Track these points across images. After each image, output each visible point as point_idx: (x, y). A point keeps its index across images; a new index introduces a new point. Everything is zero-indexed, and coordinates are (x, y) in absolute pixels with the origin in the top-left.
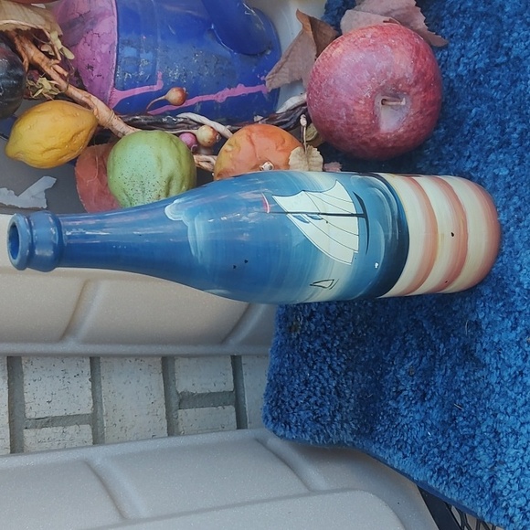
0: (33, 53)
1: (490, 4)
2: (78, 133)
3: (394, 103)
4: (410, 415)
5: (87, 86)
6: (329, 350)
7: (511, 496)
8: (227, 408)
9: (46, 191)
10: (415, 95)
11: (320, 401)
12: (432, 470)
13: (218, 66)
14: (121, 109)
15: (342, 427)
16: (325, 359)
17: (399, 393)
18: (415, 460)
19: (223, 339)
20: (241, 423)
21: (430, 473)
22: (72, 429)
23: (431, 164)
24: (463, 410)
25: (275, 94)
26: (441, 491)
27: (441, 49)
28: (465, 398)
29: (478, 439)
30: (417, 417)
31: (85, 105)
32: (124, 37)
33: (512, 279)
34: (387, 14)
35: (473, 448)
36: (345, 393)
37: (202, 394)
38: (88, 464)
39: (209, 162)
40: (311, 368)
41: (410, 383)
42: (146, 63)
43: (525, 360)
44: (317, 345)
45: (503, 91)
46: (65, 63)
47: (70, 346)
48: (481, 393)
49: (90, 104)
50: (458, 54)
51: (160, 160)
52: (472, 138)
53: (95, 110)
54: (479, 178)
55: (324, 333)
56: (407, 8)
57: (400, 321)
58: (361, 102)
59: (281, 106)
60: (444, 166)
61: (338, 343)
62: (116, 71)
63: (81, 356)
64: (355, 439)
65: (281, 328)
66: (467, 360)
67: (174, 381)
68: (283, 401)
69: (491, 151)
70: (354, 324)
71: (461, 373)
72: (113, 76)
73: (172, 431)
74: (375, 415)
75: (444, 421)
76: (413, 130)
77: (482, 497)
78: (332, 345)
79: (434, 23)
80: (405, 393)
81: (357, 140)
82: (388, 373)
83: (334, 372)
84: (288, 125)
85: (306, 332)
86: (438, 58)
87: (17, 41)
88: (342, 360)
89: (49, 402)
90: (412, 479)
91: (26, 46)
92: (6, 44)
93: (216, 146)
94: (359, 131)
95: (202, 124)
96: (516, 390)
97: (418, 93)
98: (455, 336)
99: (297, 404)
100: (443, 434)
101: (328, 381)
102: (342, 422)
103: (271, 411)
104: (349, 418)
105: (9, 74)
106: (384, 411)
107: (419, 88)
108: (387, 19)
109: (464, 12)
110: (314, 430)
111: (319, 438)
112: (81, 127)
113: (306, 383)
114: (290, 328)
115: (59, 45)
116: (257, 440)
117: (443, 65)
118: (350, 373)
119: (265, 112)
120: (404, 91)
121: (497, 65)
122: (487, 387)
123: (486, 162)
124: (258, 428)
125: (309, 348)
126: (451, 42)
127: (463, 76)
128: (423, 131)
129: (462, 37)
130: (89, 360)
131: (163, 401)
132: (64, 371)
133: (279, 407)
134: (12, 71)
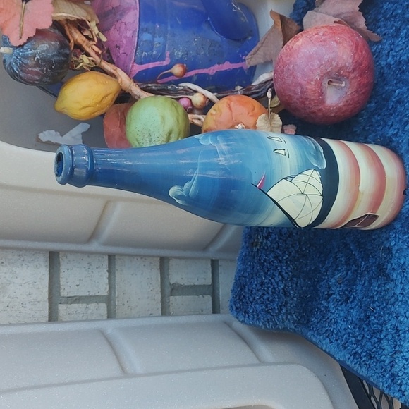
0: (77, 37)
2: (107, 96)
3: (337, 84)
4: (337, 313)
5: (115, 60)
6: (280, 262)
7: (404, 376)
8: (206, 297)
9: (83, 133)
10: (352, 79)
11: (271, 298)
12: (350, 353)
13: (211, 48)
14: (139, 79)
15: (286, 317)
16: (277, 267)
17: (330, 295)
18: (338, 345)
19: (205, 248)
20: (215, 309)
21: (348, 356)
22: (92, 306)
23: (364, 129)
24: (375, 311)
25: (253, 69)
26: (355, 369)
27: (376, 43)
28: (377, 303)
29: (384, 334)
31: (112, 75)
32: (143, 24)
34: (337, 16)
35: (380, 340)
36: (290, 293)
37: (188, 286)
38: (102, 333)
39: (199, 119)
40: (266, 274)
41: (338, 289)
42: (158, 45)
44: (271, 257)
46: (100, 44)
47: (95, 246)
48: (389, 300)
49: (116, 74)
50: (389, 48)
51: (163, 118)
52: (395, 112)
53: (120, 79)
54: (398, 142)
55: (278, 248)
56: (352, 12)
57: (334, 243)
58: (312, 83)
59: (256, 79)
60: (373, 131)
61: (287, 256)
62: (136, 50)
63: (103, 254)
64: (296, 327)
65: (246, 243)
66: (380, 275)
67: (168, 275)
68: (244, 296)
70: (299, 244)
71: (375, 284)
72: (134, 54)
73: (165, 311)
74: (311, 311)
75: (360, 319)
76: (350, 104)
77: (384, 376)
78: (283, 258)
79: (372, 24)
80: (334, 296)
81: (308, 110)
82: (322, 281)
83: (283, 277)
84: (260, 94)
85: (264, 247)
86: (373, 50)
87: (66, 28)
88: (289, 269)
89: (77, 286)
90: (335, 359)
92: (59, 30)
93: (206, 108)
94: (310, 104)
95: (196, 92)
97: (355, 77)
98: (373, 257)
99: (254, 299)
100: (360, 327)
101: (278, 284)
102: (286, 314)
103: (235, 303)
104: (292, 311)
105: (59, 53)
106: (318, 308)
107: (356, 74)
108: (337, 20)
110: (266, 319)
111: (269, 324)
112: (109, 92)
113: (262, 284)
114: (252, 243)
115: (96, 30)
116: (225, 323)
117: (376, 56)
118: (295, 279)
119: (244, 82)
120: (344, 76)
122: (393, 296)
123: (403, 130)
124: (226, 315)
125: (265, 259)
126: (384, 39)
127: (390, 65)
128: (358, 105)
129: (392, 35)
130: (107, 257)
131: (159, 289)
132: (90, 264)
133: (241, 300)
134: (62, 51)
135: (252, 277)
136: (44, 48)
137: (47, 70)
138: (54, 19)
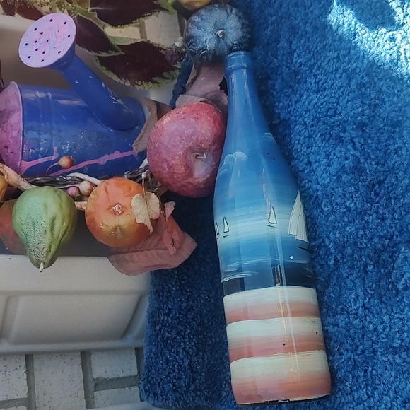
5: (4, 159)
6: (183, 337)
8: (133, 388)
10: (214, 151)
11: (177, 376)
13: (99, 139)
14: (28, 174)
15: (196, 394)
16: (180, 344)
19: (122, 336)
32: (27, 124)
36: (197, 369)
37: (113, 379)
40: (170, 351)
42: (45, 141)
44: (173, 333)
49: (3, 171)
51: (46, 206)
53: (6, 176)
55: (179, 324)
58: (176, 158)
61: (189, 331)
62: (23, 148)
63: (18, 354)
64: (208, 404)
65: (149, 323)
67: (91, 370)
68: (152, 378)
70: (201, 317)
72: (21, 152)
74: (220, 384)
78: (185, 333)
83: (187, 352)
85: (166, 325)
94: (178, 177)
95: (83, 180)
97: (216, 149)
99: (162, 380)
101: (183, 360)
102: (195, 391)
103: (144, 386)
104: (202, 387)
106: (226, 381)
107: (217, 146)
108: (202, 99)
110: (175, 399)
111: (179, 404)
113: (167, 362)
118: (201, 354)
120: (205, 149)
125: (168, 336)
130: (24, 357)
131: (82, 385)
132: (6, 367)
133: (149, 382)
135: (158, 357)
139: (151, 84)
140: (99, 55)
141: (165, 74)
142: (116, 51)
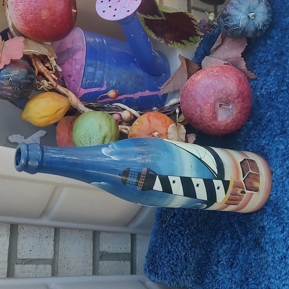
0: (41, 67)
1: (280, 59)
2: (60, 110)
3: (226, 107)
4: (224, 275)
5: (67, 85)
6: (183, 235)
8: (126, 262)
9: (41, 138)
10: (237, 103)
11: (175, 263)
13: (136, 80)
14: (83, 99)
15: (186, 278)
16: (180, 240)
17: (219, 262)
19: (127, 225)
20: (133, 271)
22: (41, 267)
23: (244, 140)
24: (253, 275)
27: (253, 80)
28: (254, 268)
30: (228, 276)
31: (65, 95)
32: (88, 61)
33: (283, 205)
34: (226, 60)
36: (189, 260)
37: (113, 253)
39: (127, 129)
40: (172, 244)
41: (225, 257)
42: (99, 76)
43: (287, 250)
44: (176, 232)
45: (284, 105)
46: (57, 73)
47: (45, 221)
48: (263, 266)
49: (67, 95)
50: (262, 83)
51: (100, 127)
52: (267, 128)
53: (70, 98)
54: (269, 149)
55: (181, 225)
56: (237, 58)
57: (222, 223)
58: (208, 105)
59: (167, 103)
60: (251, 141)
61: (188, 231)
62: (83, 79)
63: (50, 227)
64: (193, 286)
65: (157, 221)
66: (256, 247)
67: (99, 245)
68: (155, 261)
69: (276, 135)
70: (197, 222)
71: (253, 254)
72: (81, 81)
73: (95, 272)
74: (205, 273)
75: (242, 280)
76: (235, 121)
78: (184, 233)
79: (250, 67)
80: (222, 262)
81: (205, 125)
82: (213, 251)
83: (184, 247)
84: (170, 113)
85: (171, 224)
86: (251, 85)
87: (33, 60)
89: (30, 251)
91: (38, 63)
92: (27, 61)
93: (131, 121)
94: (206, 120)
95: (125, 110)
96: (281, 266)
97: (239, 102)
98: (251, 233)
99: (163, 264)
100: (241, 287)
101: (180, 252)
102: (186, 276)
103: (148, 266)
104: (191, 273)
105: (27, 77)
106: (210, 271)
107: (240, 100)
108: (226, 62)
109: (267, 61)
110: (171, 279)
111: (173, 283)
112: (61, 107)
113: (169, 252)
115: (54, 63)
116: (140, 282)
117: (254, 88)
118: (193, 249)
119: (159, 105)
120: (231, 101)
121: (282, 91)
122: (266, 263)
123: (273, 141)
124: (141, 276)
125: (172, 233)
126: (259, 77)
127: (264, 95)
128: (240, 122)
129: (265, 75)
130: (54, 230)
131: (91, 255)
132: (40, 234)
133: (153, 264)
134: (29, 76)
136: (16, 73)
137: (17, 89)
138: (25, 54)
139: (179, 44)
140: (146, 17)
141: (191, 38)
142: (160, 16)
